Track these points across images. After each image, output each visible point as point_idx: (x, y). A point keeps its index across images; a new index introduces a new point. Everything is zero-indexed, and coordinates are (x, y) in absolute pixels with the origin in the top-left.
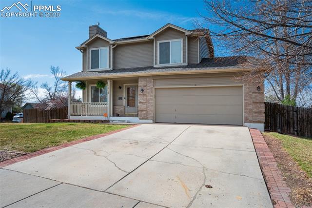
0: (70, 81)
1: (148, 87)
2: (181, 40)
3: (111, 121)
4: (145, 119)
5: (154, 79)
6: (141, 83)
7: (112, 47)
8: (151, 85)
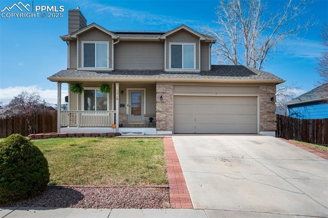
0: (60, 82)
1: (167, 93)
2: (194, 44)
3: (123, 133)
4: (164, 130)
5: (173, 86)
6: (159, 89)
7: (113, 43)
8: (170, 92)
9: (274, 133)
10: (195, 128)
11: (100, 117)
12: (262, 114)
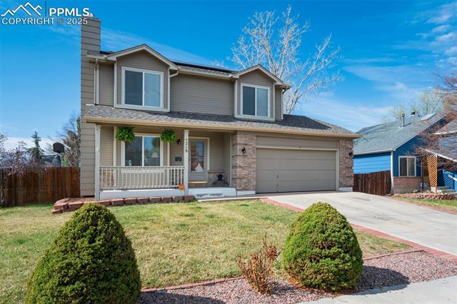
1: (250, 145)
2: (269, 88)
3: (197, 196)
4: (246, 190)
5: (256, 137)
7: (170, 76)
8: (253, 143)
9: (352, 188)
10: (278, 186)
11: (148, 174)
12: (341, 170)
